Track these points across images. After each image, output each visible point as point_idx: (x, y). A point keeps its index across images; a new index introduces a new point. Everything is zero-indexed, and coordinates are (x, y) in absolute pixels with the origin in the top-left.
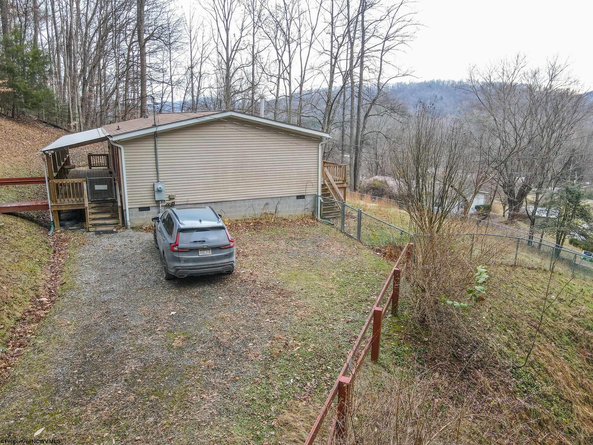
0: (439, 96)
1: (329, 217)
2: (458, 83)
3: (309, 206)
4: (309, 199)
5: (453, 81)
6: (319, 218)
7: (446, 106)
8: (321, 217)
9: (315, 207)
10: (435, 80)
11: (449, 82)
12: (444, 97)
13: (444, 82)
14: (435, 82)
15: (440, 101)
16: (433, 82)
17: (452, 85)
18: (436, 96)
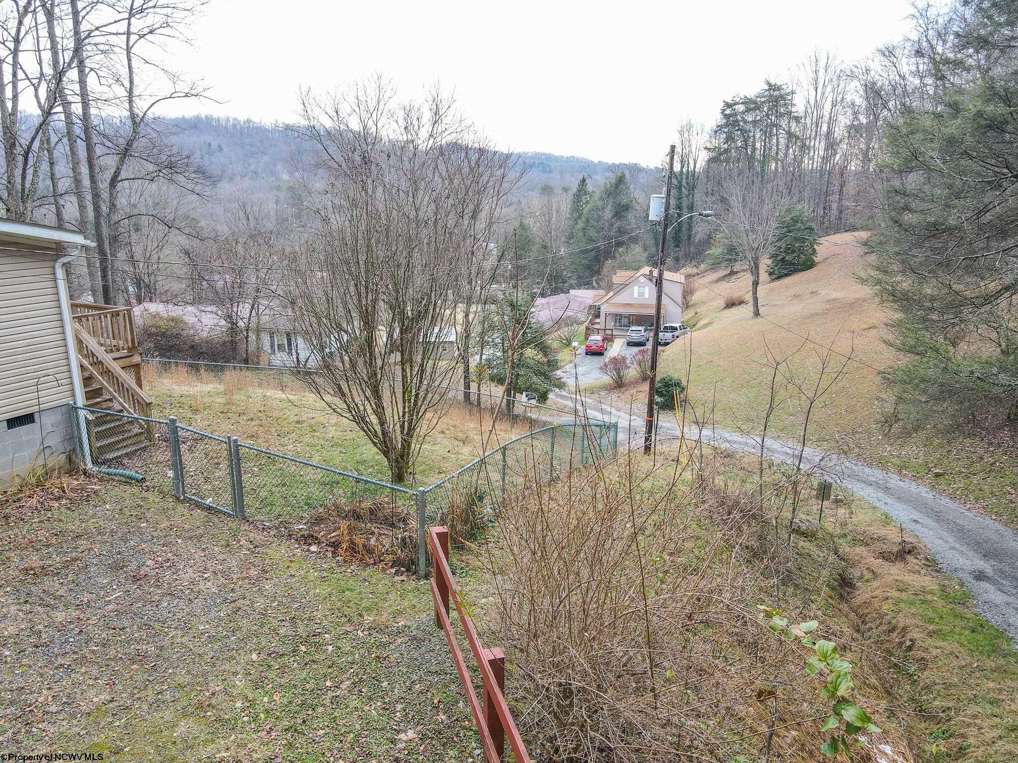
0: (214, 145)
1: (116, 454)
2: (245, 123)
3: (54, 441)
4: (48, 421)
5: (235, 119)
6: (90, 465)
7: (231, 163)
8: (95, 462)
9: (72, 438)
10: (203, 116)
11: (228, 120)
12: (224, 147)
13: (218, 120)
14: (203, 121)
15: (219, 154)
16: (198, 119)
17: (235, 126)
18: (210, 144)
